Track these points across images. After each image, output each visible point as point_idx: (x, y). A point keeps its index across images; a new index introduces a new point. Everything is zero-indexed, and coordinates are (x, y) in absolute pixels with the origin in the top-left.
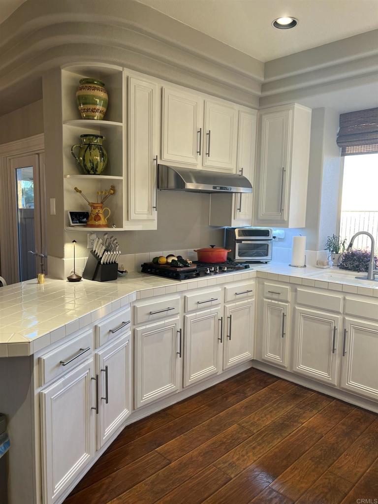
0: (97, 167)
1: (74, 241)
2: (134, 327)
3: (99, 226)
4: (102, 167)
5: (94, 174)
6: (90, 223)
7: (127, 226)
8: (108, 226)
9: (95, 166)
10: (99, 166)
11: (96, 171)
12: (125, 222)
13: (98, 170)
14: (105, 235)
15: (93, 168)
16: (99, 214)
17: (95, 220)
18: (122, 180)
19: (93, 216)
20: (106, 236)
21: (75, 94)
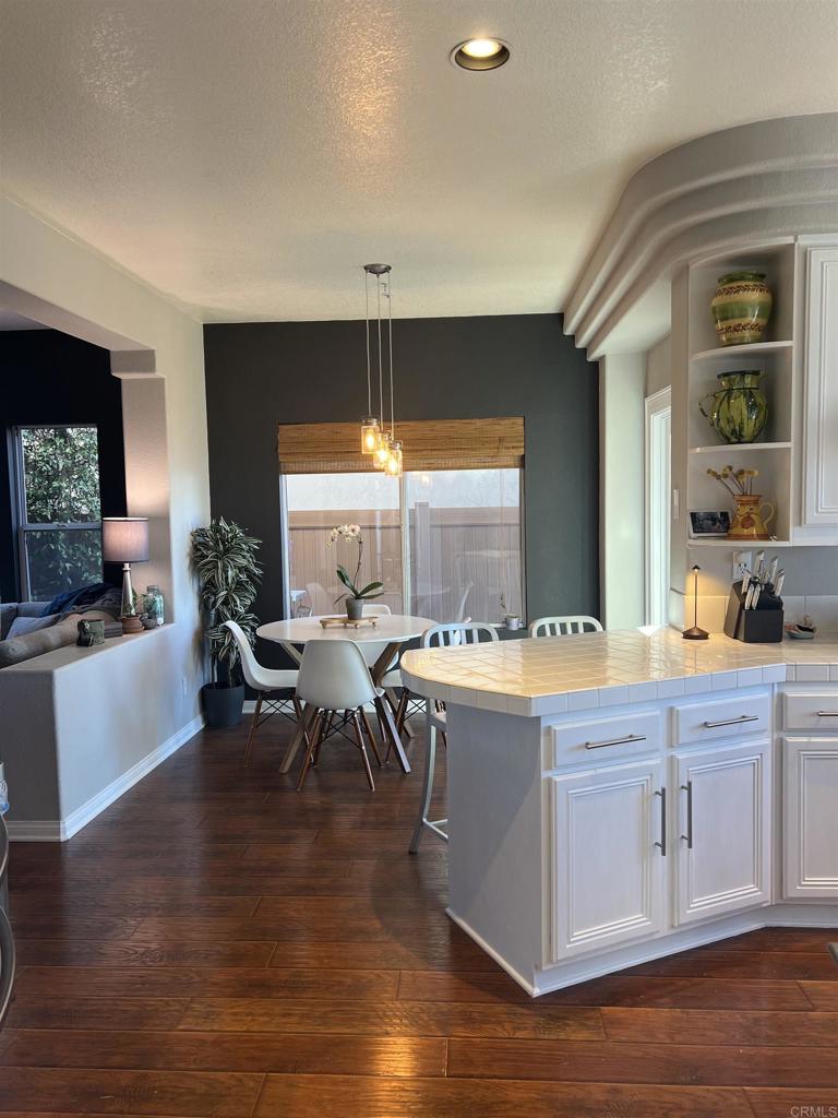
0: (741, 429)
1: (696, 567)
2: (782, 734)
3: (749, 537)
4: (751, 430)
5: (740, 442)
6: (734, 531)
7: (797, 538)
8: (765, 537)
9: (737, 428)
10: (745, 426)
11: (741, 436)
12: (792, 530)
13: (744, 433)
14: (760, 553)
15: (734, 431)
16: (752, 516)
17: (743, 527)
18: (789, 449)
19: (740, 519)
20: (762, 557)
21: (710, 303)
